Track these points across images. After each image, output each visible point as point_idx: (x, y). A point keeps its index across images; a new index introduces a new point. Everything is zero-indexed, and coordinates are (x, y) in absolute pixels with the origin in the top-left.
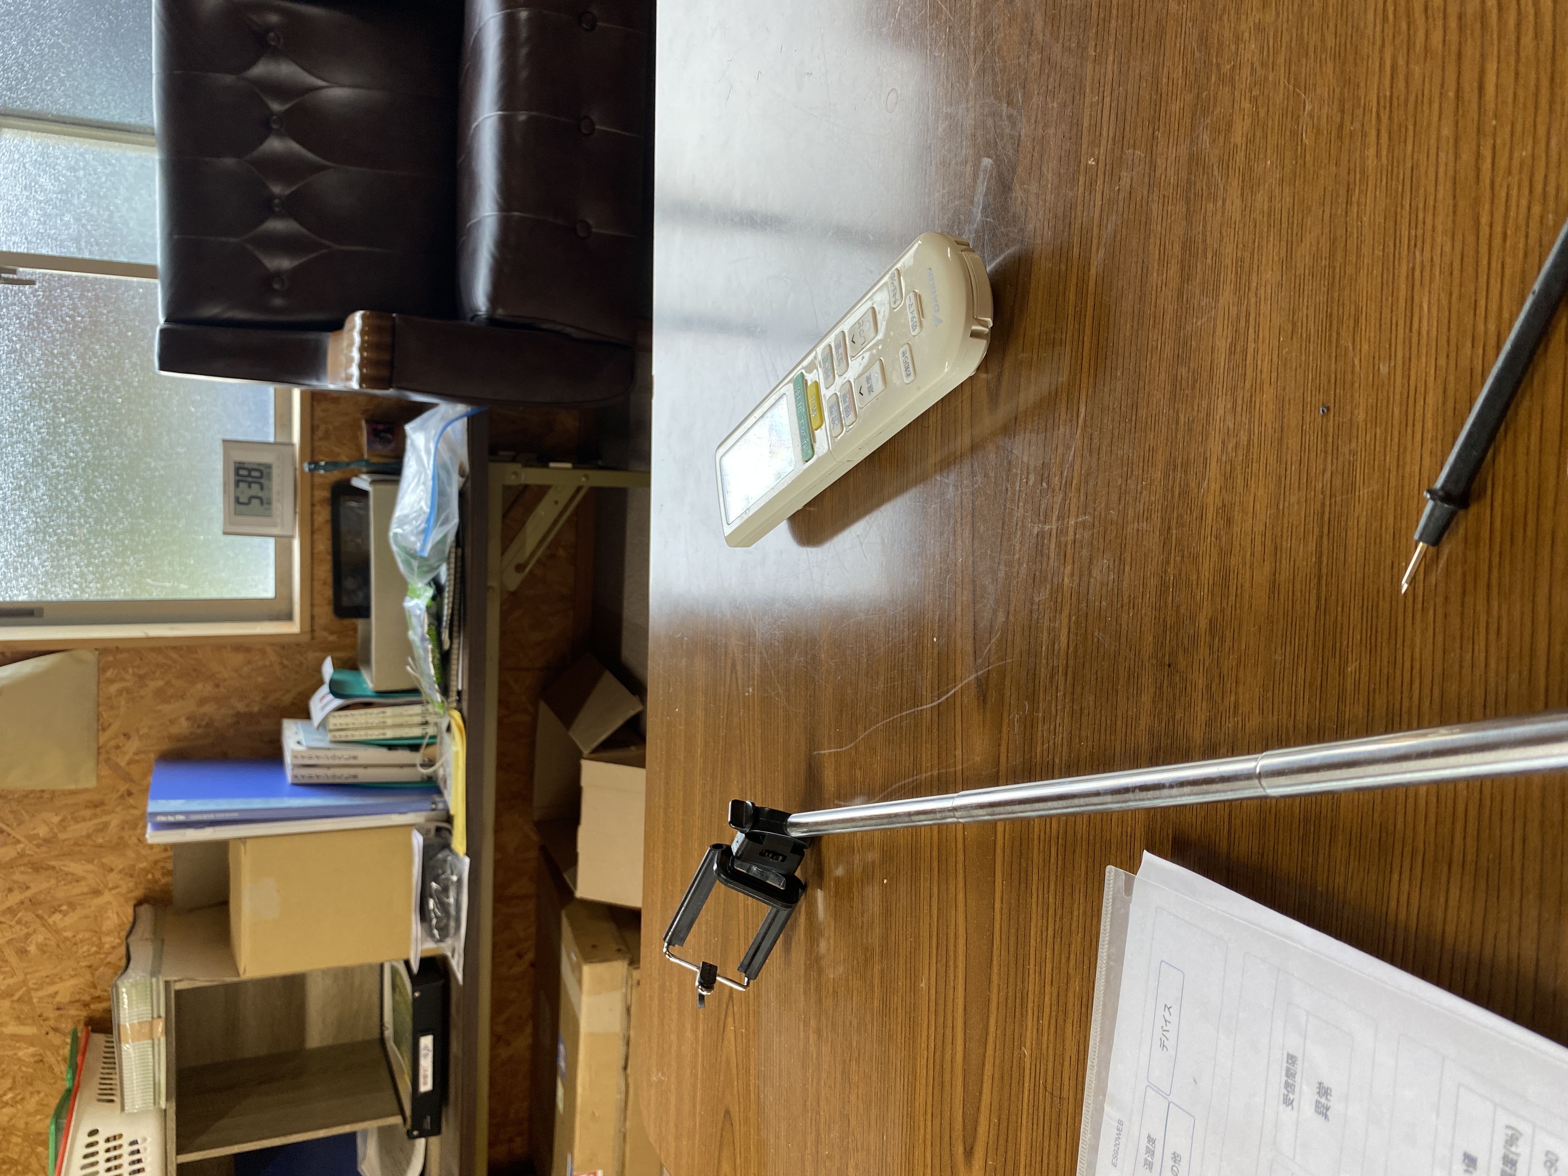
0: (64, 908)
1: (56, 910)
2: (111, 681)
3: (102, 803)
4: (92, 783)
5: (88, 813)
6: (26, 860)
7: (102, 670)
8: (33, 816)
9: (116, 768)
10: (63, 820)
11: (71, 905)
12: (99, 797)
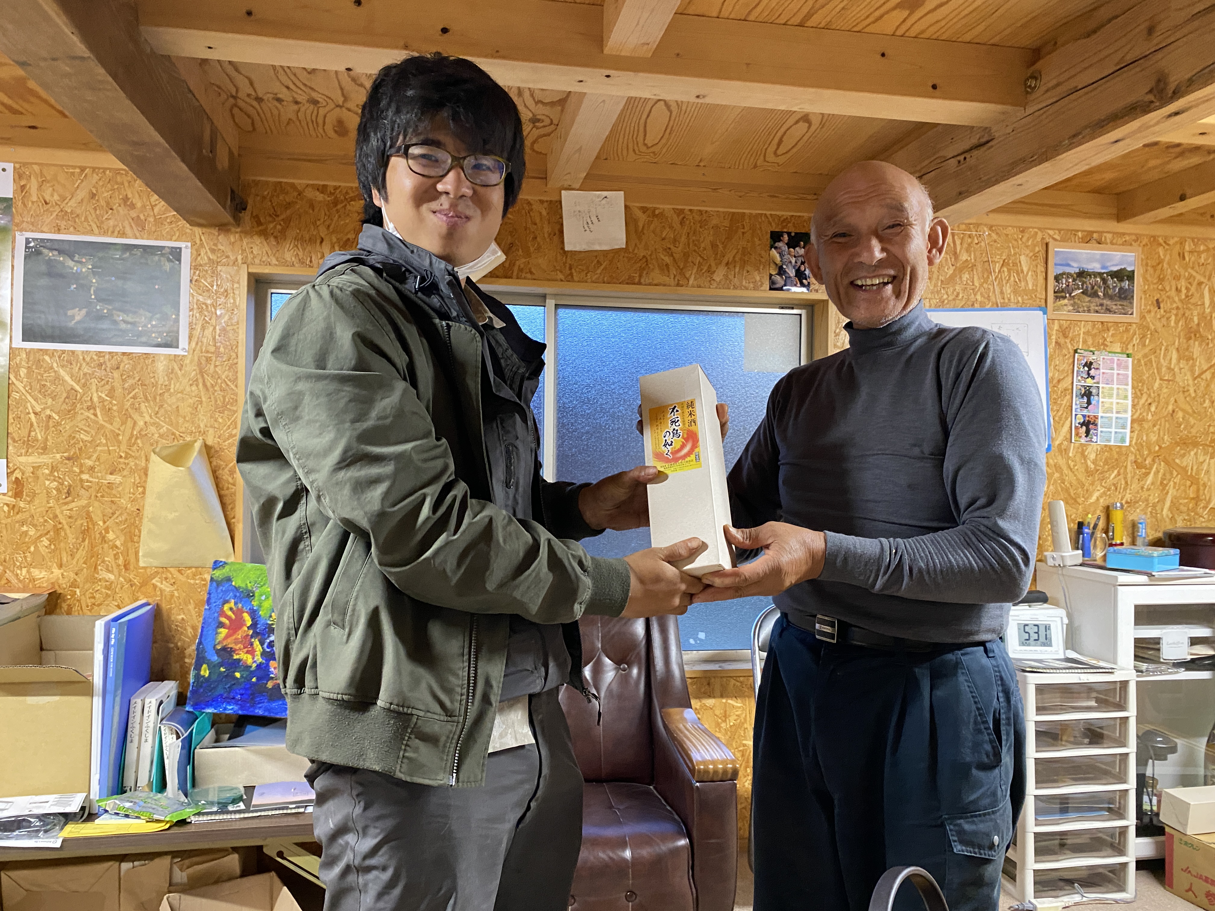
0: (53, 547)
1: (52, 542)
5: (121, 561)
6: (91, 526)
8: (122, 531)
9: (152, 577)
11: (54, 551)
12: (132, 567)
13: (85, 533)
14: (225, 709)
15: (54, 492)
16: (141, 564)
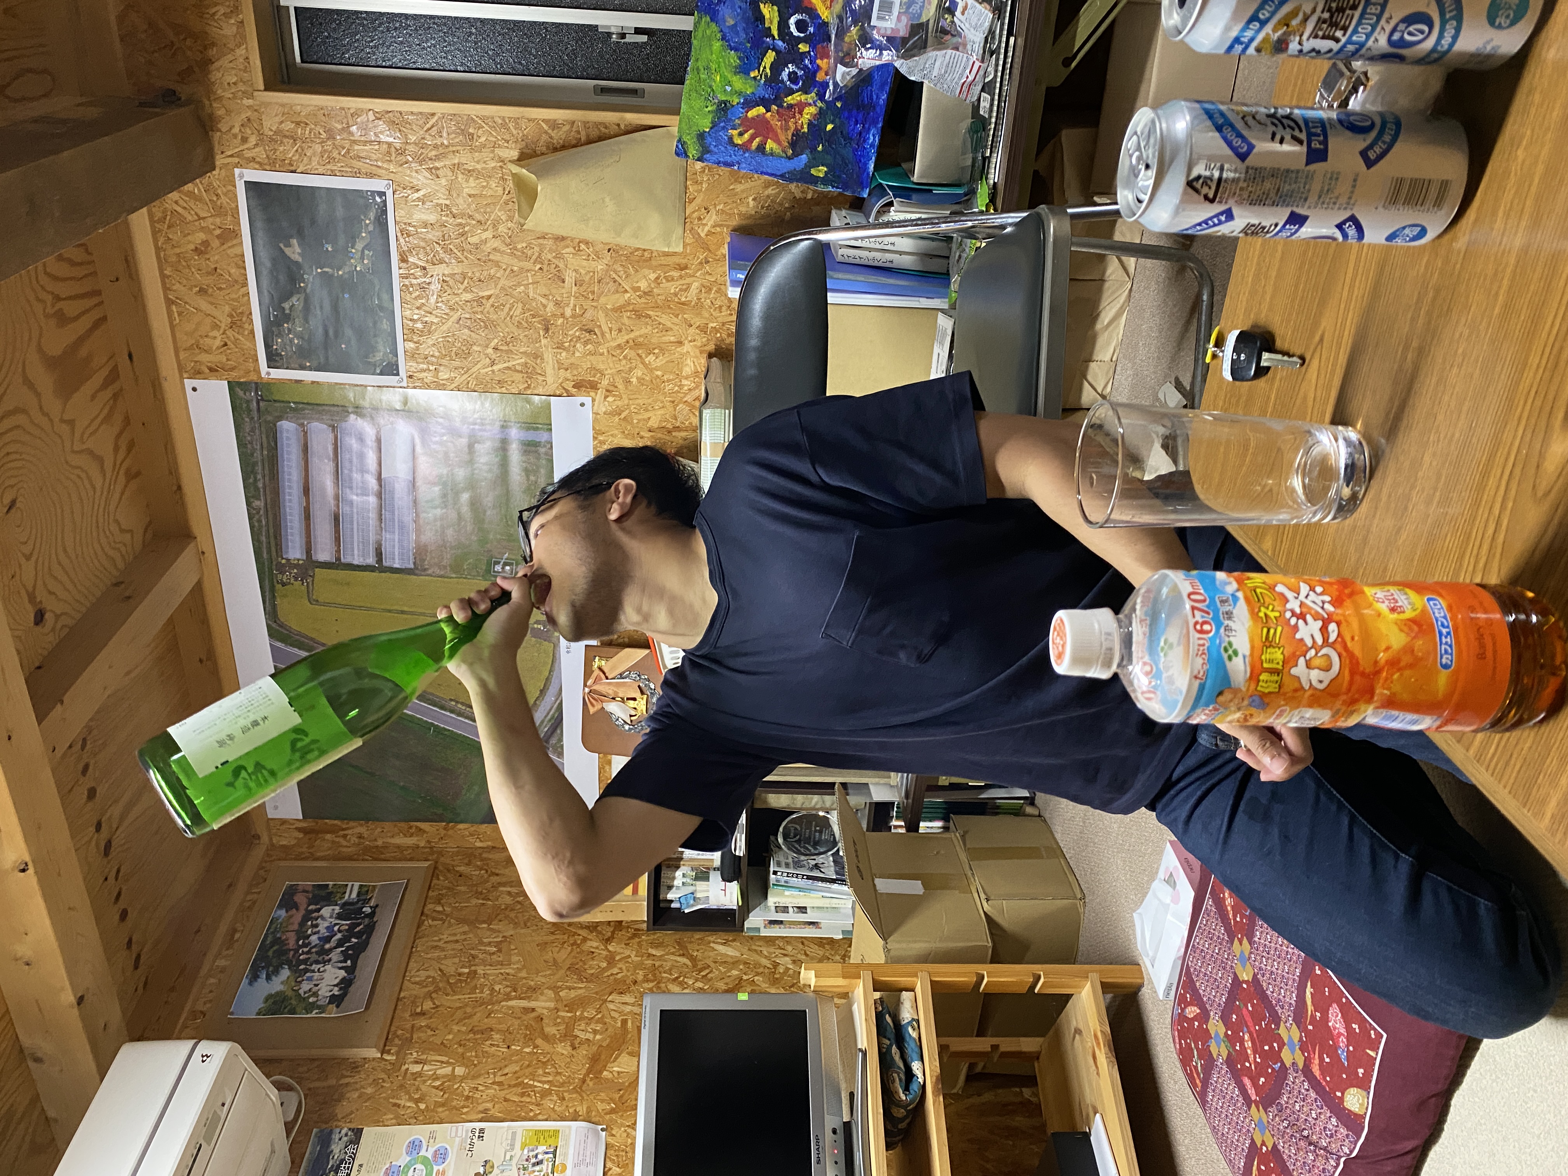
0: (656, 351)
1: (651, 352)
3: (686, 268)
5: (675, 274)
6: (631, 308)
8: (637, 271)
9: (697, 237)
10: (657, 278)
11: (661, 349)
12: (684, 261)
13: (639, 315)
14: (872, 145)
15: (589, 346)
16: (680, 249)
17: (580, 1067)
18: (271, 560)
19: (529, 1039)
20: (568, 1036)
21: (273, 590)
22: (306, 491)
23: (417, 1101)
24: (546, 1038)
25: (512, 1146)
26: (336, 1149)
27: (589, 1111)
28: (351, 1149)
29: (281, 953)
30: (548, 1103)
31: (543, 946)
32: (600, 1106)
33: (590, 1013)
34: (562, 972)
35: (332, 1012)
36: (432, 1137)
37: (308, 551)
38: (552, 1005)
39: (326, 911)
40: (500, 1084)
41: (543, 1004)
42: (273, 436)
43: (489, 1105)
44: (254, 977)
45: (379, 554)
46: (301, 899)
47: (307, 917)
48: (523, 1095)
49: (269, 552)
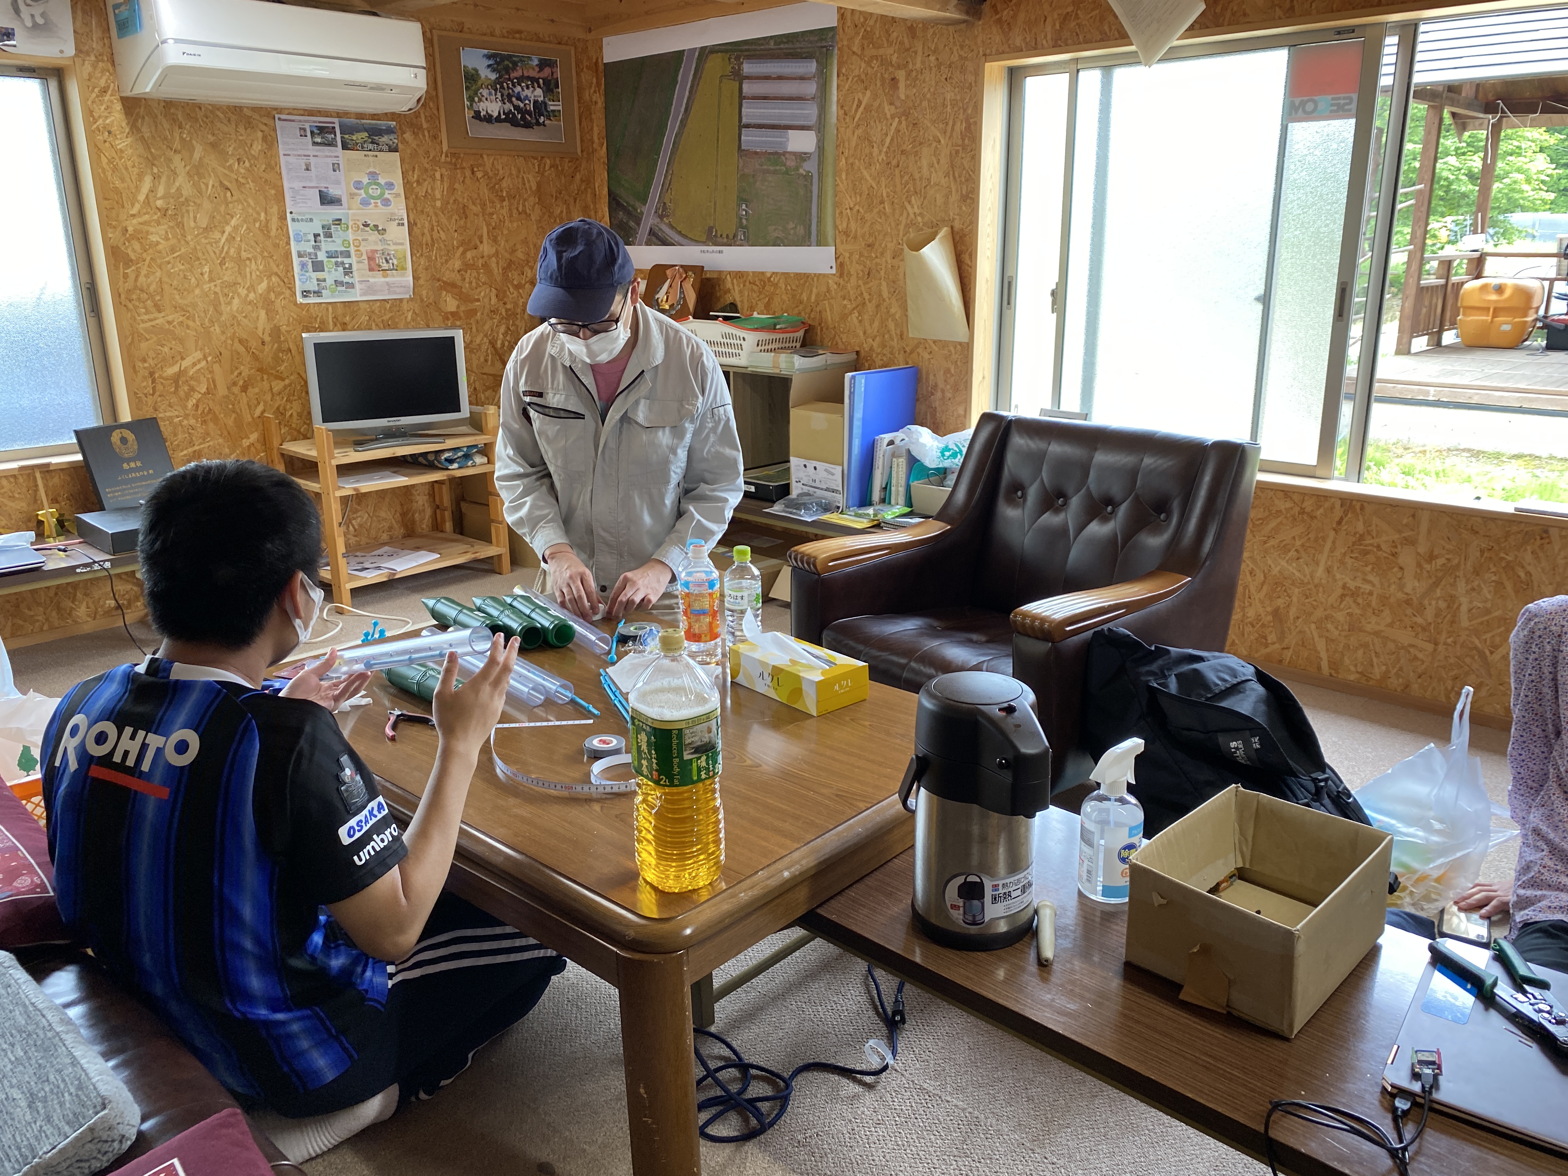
1: (860, 315)
2: (955, 347)
4: (911, 335)
5: (898, 332)
7: (960, 344)
9: (917, 346)
10: (896, 320)
12: (905, 337)
15: (861, 274)
17: (448, 276)
18: (741, 51)
19: (462, 243)
20: (467, 266)
21: (726, 51)
22: (780, 78)
23: (418, 182)
24: (464, 253)
25: (396, 244)
26: (385, 139)
27: (421, 286)
28: (385, 148)
29: (507, 70)
30: (422, 261)
31: (525, 242)
32: (424, 293)
33: (483, 278)
34: (507, 256)
35: (469, 114)
36: (397, 195)
37: (748, 78)
38: (485, 254)
39: (539, 92)
40: (433, 229)
41: (486, 248)
42: (808, 56)
43: (419, 226)
44: (488, 57)
45: (748, 126)
46: (547, 71)
47: (534, 80)
48: (427, 244)
49: (747, 50)
